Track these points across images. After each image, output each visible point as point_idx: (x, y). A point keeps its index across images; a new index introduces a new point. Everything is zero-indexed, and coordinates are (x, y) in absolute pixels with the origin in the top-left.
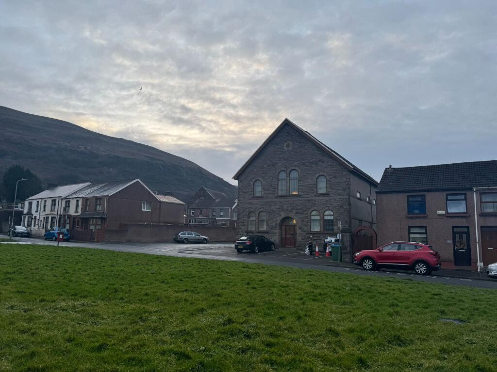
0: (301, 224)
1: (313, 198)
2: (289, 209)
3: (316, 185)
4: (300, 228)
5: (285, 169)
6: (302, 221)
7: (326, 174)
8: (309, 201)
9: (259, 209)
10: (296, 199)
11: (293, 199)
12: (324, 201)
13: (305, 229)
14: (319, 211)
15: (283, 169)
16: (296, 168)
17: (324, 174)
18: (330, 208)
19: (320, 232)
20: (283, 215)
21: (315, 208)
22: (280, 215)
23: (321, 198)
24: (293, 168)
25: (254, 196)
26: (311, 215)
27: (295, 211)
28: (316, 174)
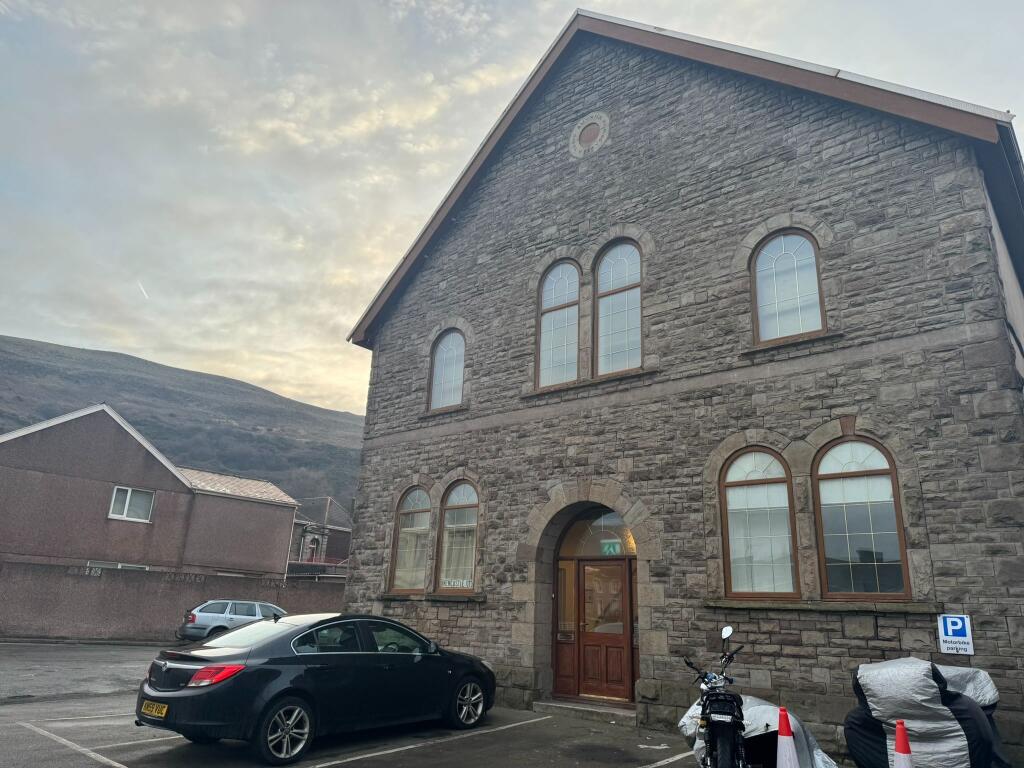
0: (667, 544)
1: (734, 377)
2: (593, 458)
3: (748, 297)
4: (660, 574)
5: (573, 251)
6: (671, 527)
7: (807, 220)
8: (708, 396)
9: (449, 470)
10: (628, 397)
11: (614, 398)
12: (808, 381)
13: (690, 580)
14: (778, 455)
15: (561, 251)
16: (632, 231)
17: (798, 216)
18: (861, 423)
19: (796, 596)
20: (561, 494)
21: (753, 436)
22: (545, 497)
23: (786, 368)
24: (615, 232)
25: (428, 409)
26: (723, 486)
27: (625, 465)
28: (744, 232)
